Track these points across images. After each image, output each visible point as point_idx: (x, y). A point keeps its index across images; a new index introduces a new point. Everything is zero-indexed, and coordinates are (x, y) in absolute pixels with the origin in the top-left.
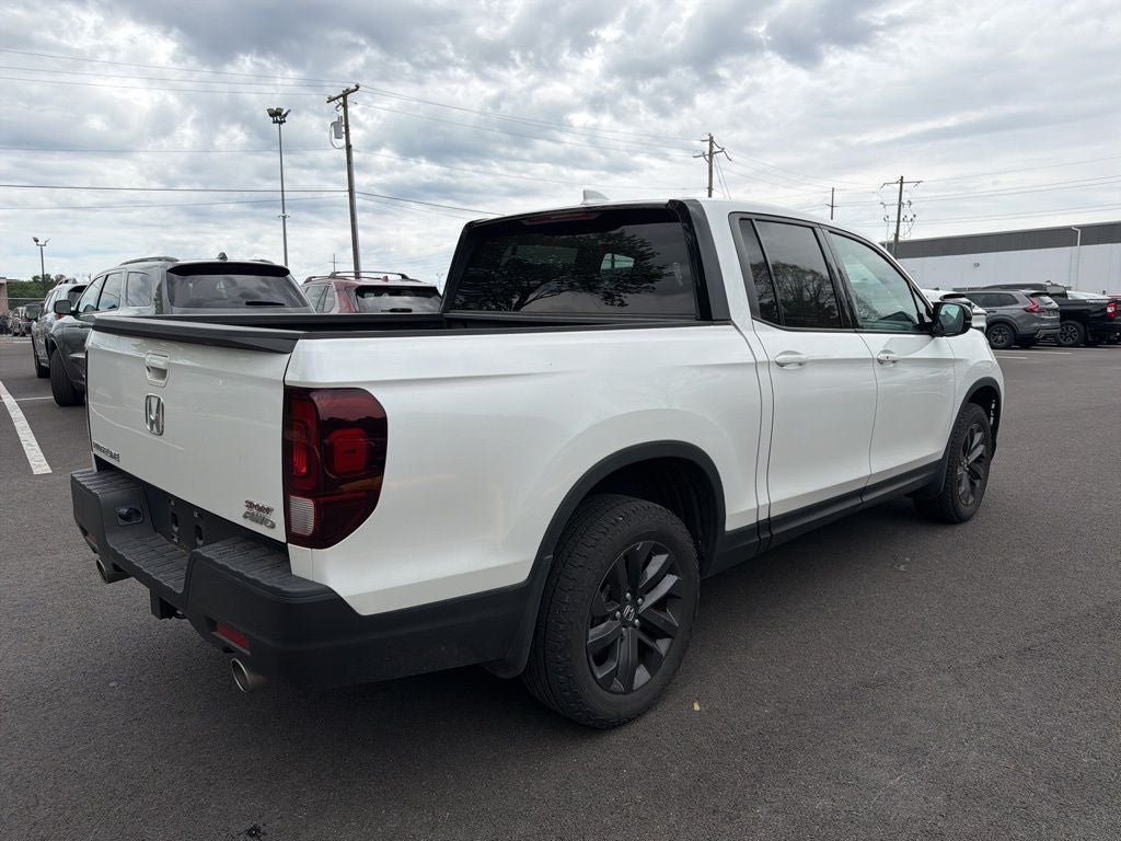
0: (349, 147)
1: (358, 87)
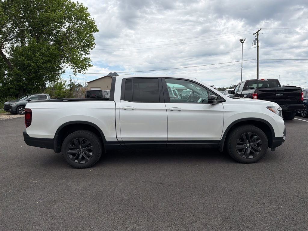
0: (258, 47)
1: (261, 29)
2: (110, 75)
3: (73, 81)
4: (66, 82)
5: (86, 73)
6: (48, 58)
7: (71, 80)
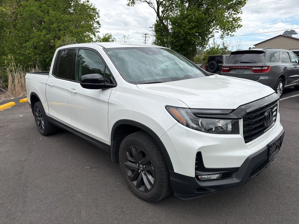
2: (285, 34)
3: (225, 45)
4: (219, 46)
5: (233, 35)
6: (195, 24)
7: (224, 44)
